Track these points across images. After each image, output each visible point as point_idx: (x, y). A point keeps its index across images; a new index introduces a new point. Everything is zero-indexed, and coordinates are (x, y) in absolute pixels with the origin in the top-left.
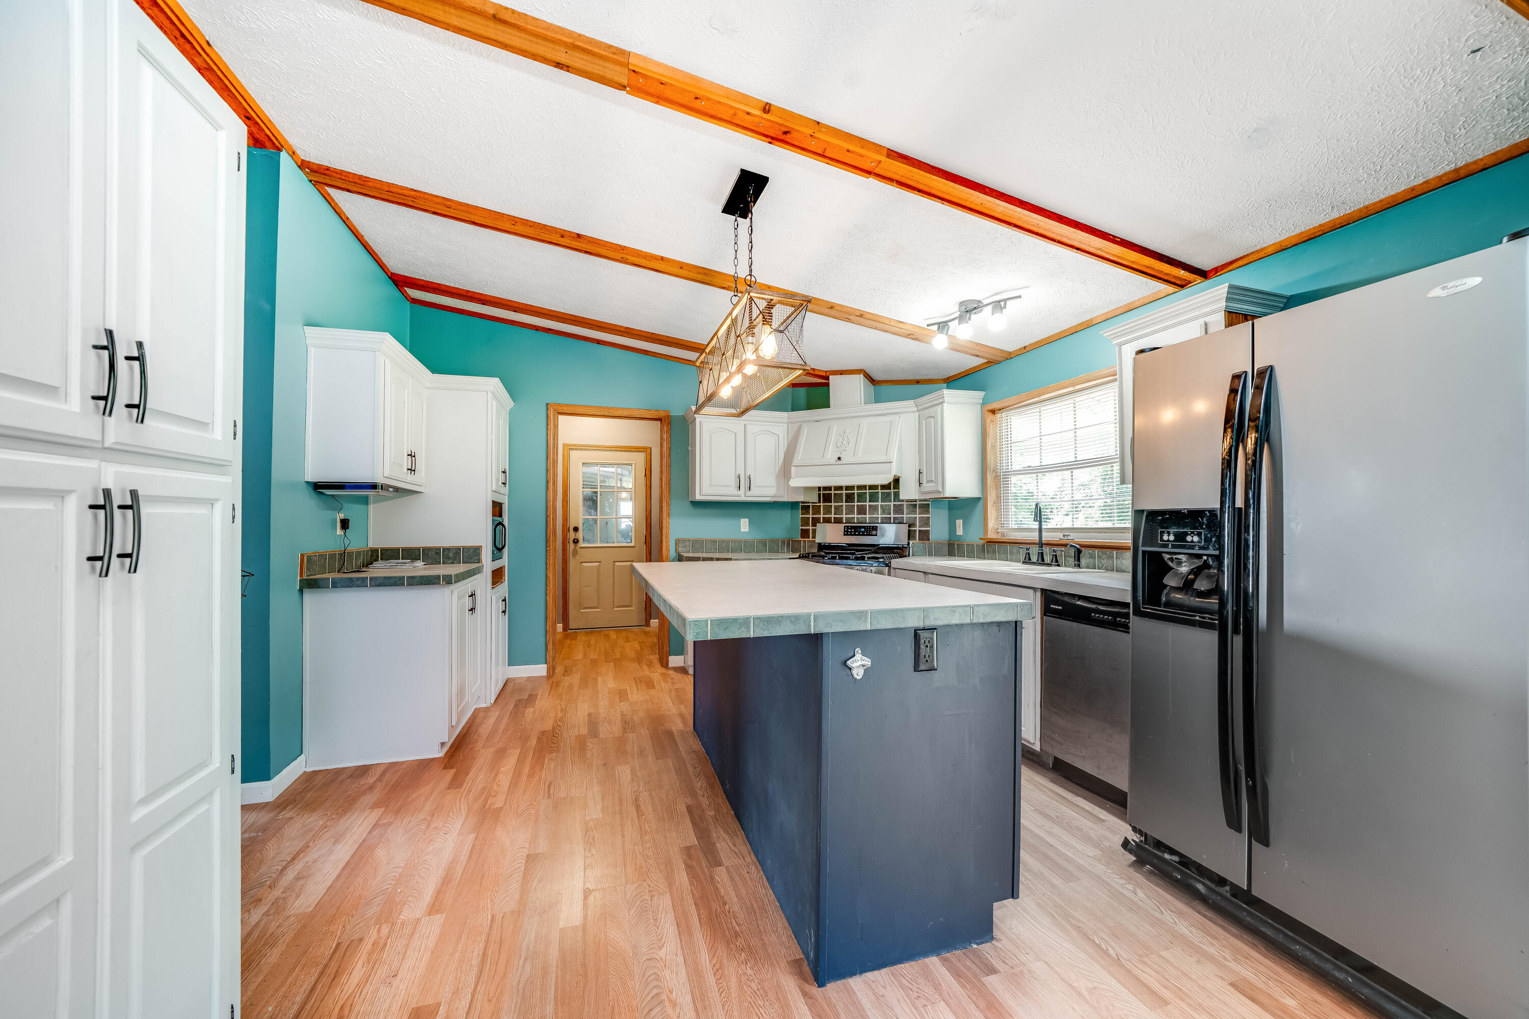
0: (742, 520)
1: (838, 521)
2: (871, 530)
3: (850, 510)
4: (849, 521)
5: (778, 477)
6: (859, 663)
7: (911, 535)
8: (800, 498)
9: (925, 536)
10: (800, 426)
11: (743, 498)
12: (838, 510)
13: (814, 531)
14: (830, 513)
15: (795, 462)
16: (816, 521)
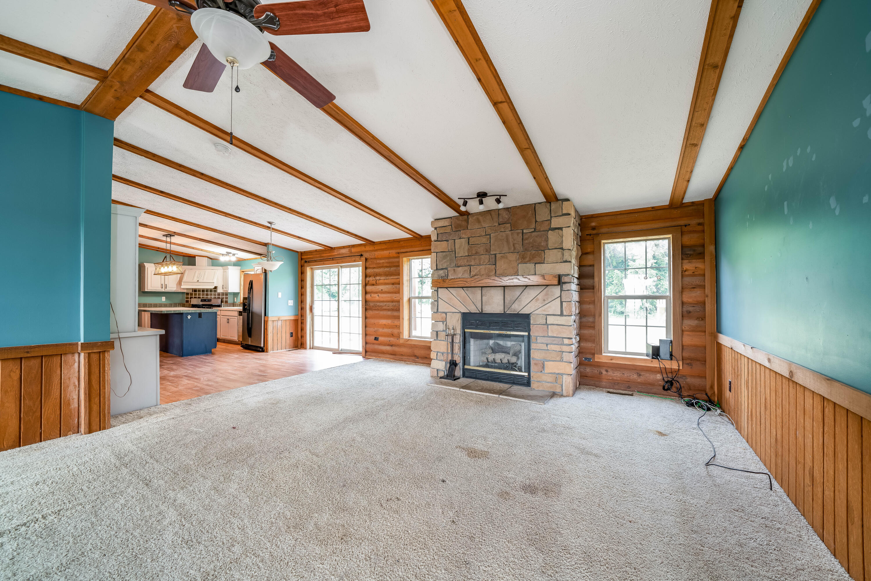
0: (163, 297)
1: (199, 298)
2: (210, 300)
3: (203, 295)
4: (202, 298)
5: (177, 284)
6: (189, 317)
7: (222, 302)
8: (185, 291)
9: (226, 302)
10: (185, 270)
11: (164, 291)
12: (199, 294)
13: (190, 301)
14: (196, 295)
15: (183, 281)
16: (191, 298)
